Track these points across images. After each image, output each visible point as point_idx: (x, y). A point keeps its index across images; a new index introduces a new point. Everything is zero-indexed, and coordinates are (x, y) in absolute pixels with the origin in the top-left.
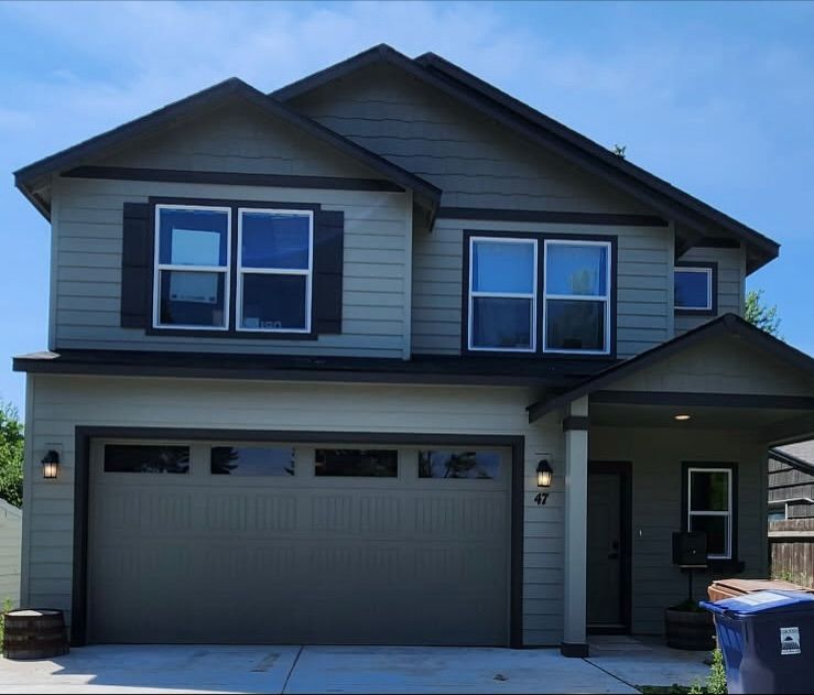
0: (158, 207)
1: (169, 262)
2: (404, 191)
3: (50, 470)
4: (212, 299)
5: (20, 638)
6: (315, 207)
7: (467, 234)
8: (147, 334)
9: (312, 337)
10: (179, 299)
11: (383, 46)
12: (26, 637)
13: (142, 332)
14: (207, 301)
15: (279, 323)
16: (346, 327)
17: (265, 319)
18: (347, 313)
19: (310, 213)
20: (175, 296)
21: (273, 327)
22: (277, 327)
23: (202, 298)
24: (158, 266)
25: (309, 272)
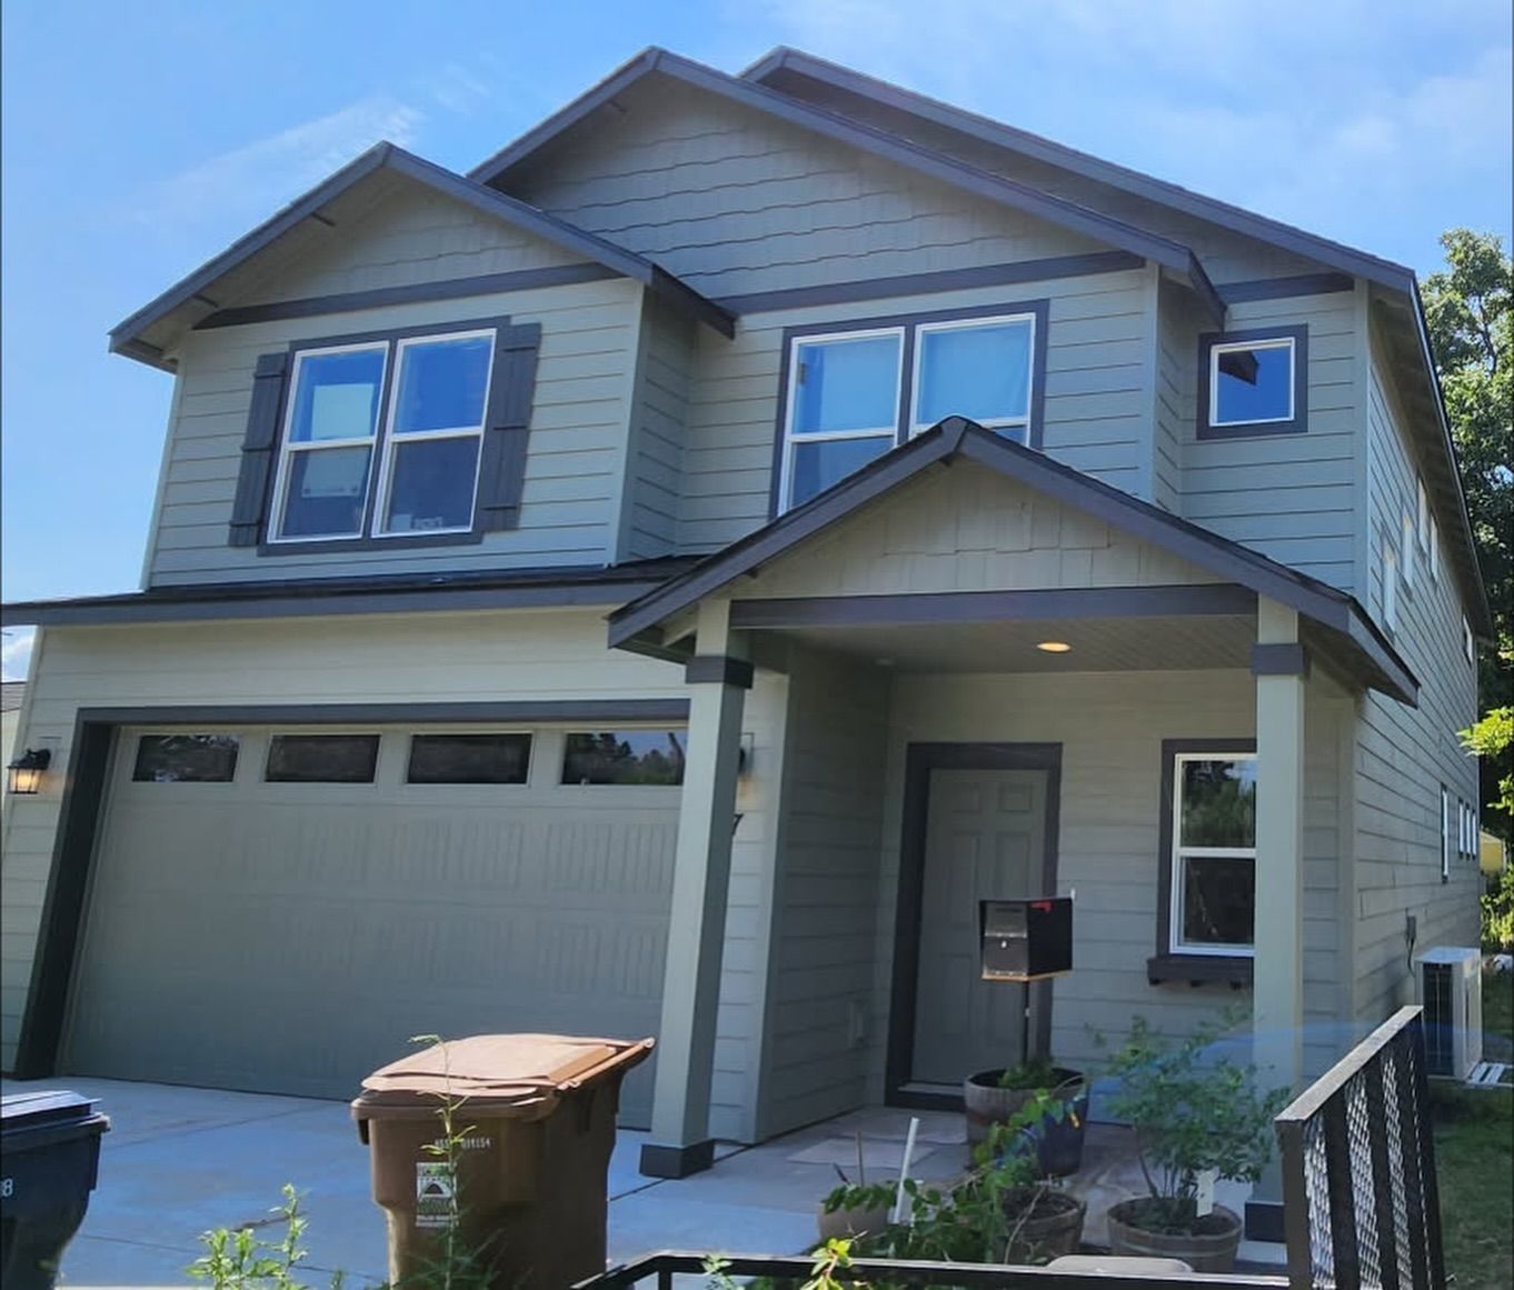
0: (299, 355)
1: (305, 436)
4: (354, 489)
6: (500, 322)
7: (790, 332)
8: (261, 555)
9: (474, 539)
10: (313, 495)
11: (652, 49)
13: (254, 551)
14: (348, 493)
16: (528, 517)
17: (423, 513)
18: (532, 492)
19: (492, 333)
20: (307, 491)
21: (430, 527)
22: (437, 526)
23: (342, 490)
24: (287, 447)
25: (481, 430)
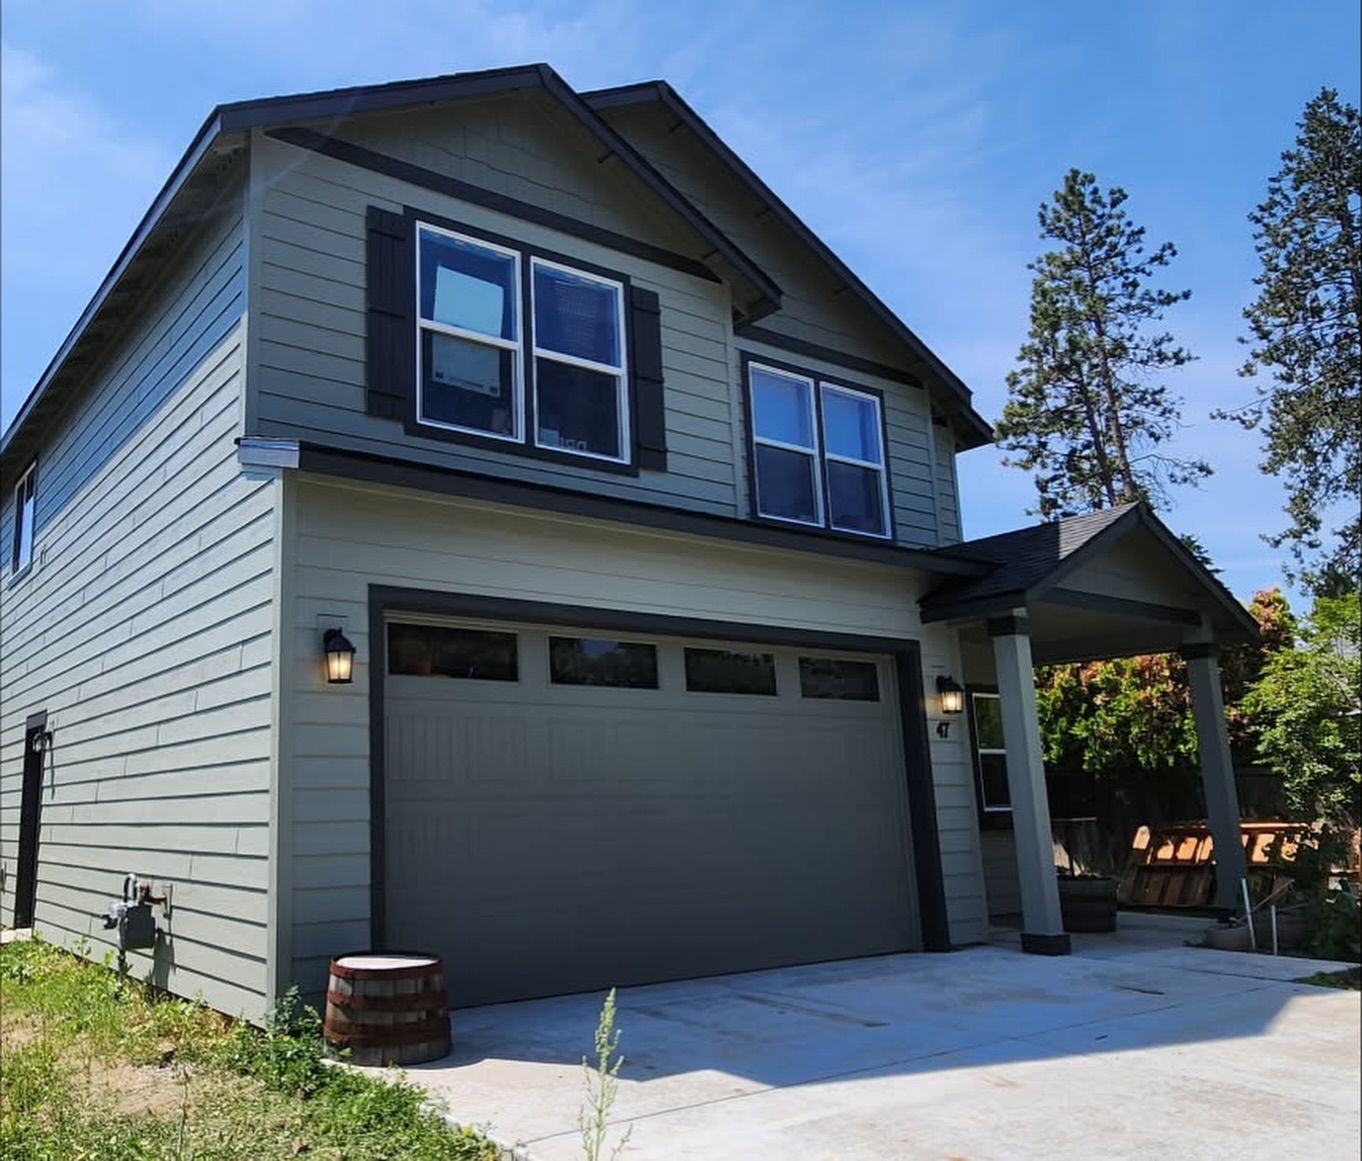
0: (420, 225)
1: (431, 317)
2: (719, 281)
3: (340, 666)
4: (493, 389)
5: (412, 1018)
6: (625, 279)
7: (746, 357)
8: (408, 432)
9: (633, 471)
10: (444, 381)
12: (424, 1015)
13: (400, 427)
14: (486, 391)
15: (584, 443)
16: (672, 463)
17: (566, 435)
18: (671, 441)
19: (619, 285)
21: (576, 448)
22: (581, 448)
23: (480, 386)
24: (421, 322)
25: (621, 371)
